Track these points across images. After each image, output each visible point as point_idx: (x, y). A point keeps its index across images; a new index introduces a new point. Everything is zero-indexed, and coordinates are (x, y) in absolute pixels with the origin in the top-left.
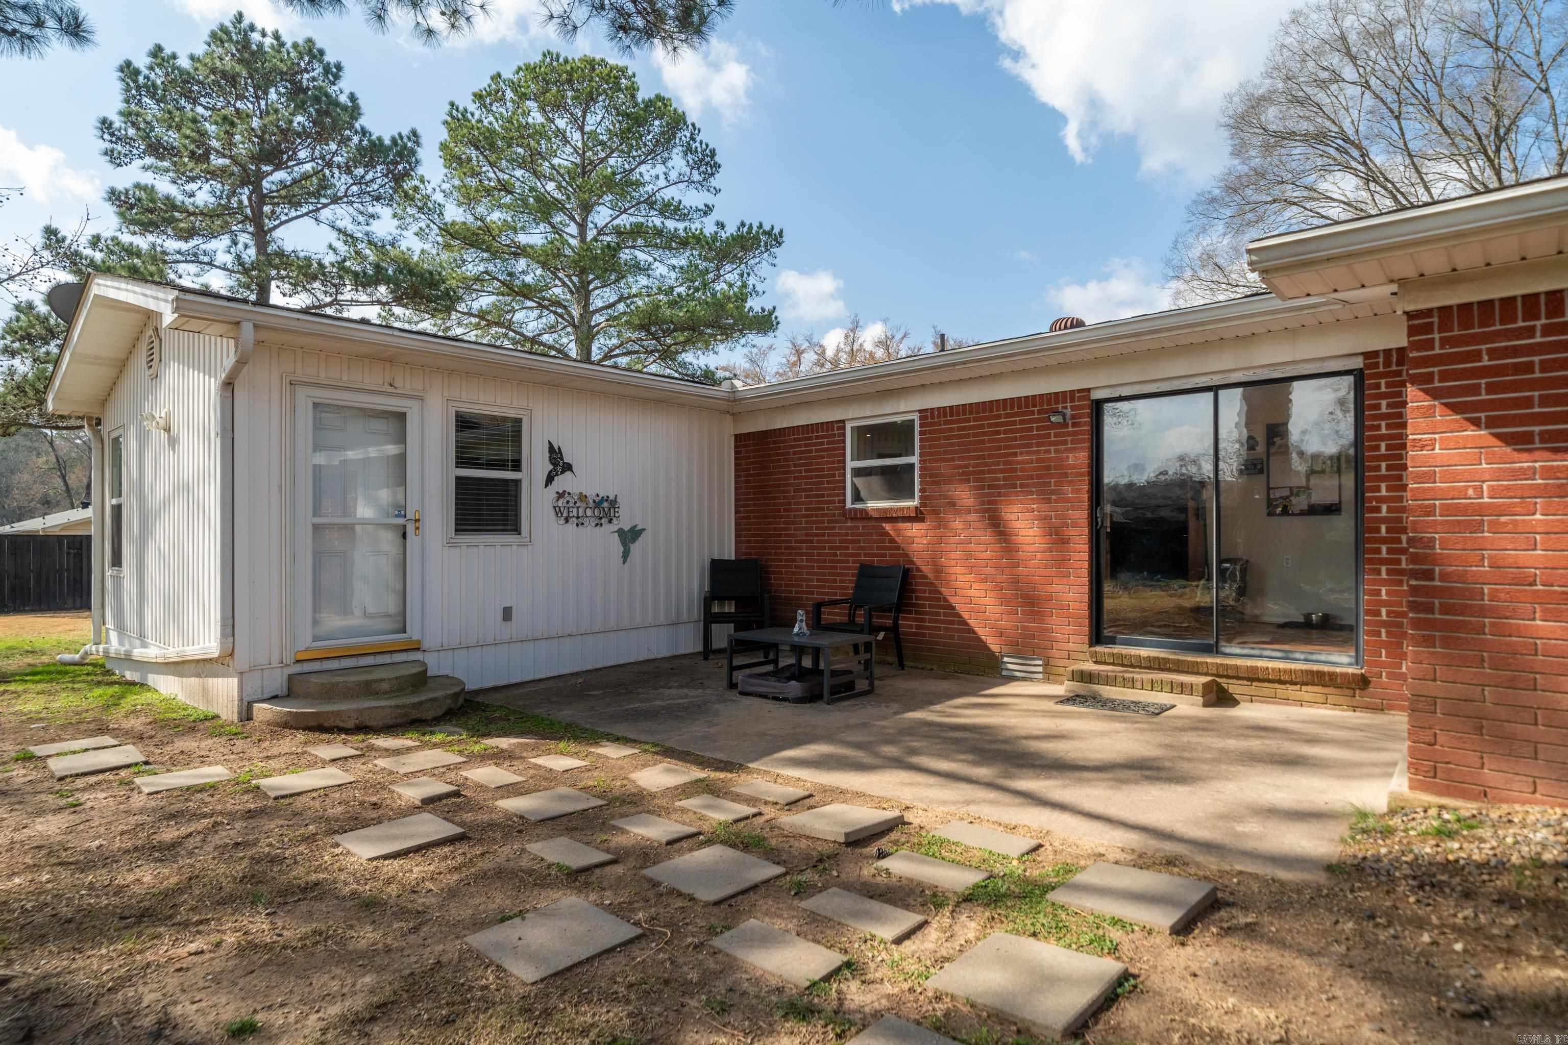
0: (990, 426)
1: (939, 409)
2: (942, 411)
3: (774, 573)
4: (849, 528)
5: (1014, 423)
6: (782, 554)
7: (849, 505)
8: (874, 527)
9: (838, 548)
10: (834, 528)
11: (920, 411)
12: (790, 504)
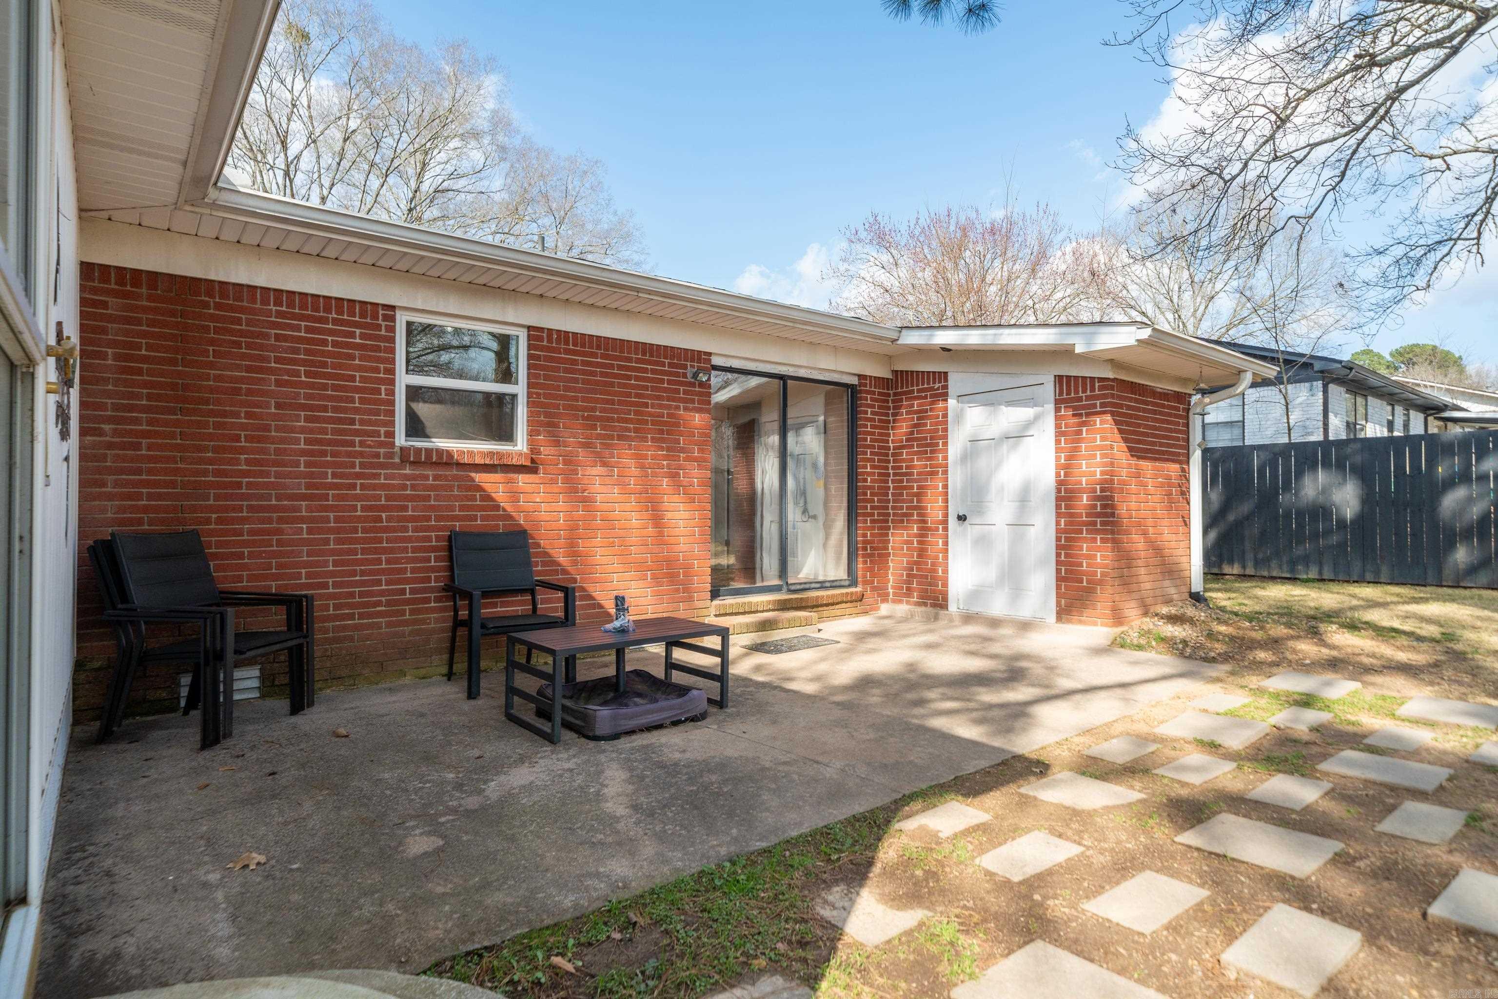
0: (620, 367)
1: (559, 331)
2: (564, 336)
3: (215, 556)
4: (406, 477)
5: (645, 371)
6: (243, 520)
7: (401, 440)
8: (455, 478)
9: (384, 508)
10: (376, 476)
11: (529, 328)
12: (267, 428)
